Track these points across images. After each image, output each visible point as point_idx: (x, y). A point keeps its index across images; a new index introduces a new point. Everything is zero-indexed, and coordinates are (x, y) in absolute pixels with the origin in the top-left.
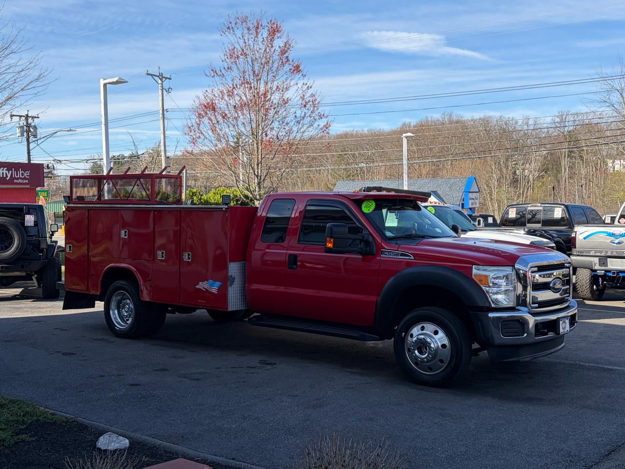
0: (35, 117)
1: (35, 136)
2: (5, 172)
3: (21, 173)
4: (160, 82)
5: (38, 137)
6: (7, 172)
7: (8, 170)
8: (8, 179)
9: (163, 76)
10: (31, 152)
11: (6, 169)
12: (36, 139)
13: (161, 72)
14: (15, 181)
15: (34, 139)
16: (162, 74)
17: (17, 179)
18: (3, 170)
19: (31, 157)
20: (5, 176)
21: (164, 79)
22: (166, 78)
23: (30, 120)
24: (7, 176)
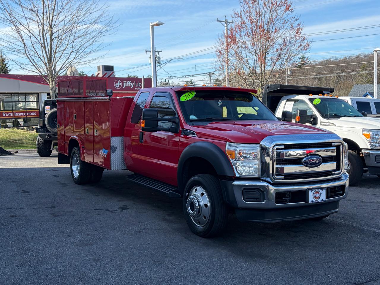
0: (160, 52)
1: (159, 63)
2: (130, 83)
3: (139, 84)
4: (226, 25)
5: (161, 63)
6: (131, 83)
7: (132, 82)
8: (132, 87)
9: (228, 21)
10: (157, 72)
11: (130, 81)
12: (160, 64)
13: (226, 19)
14: (136, 89)
15: (159, 65)
16: (227, 20)
17: (137, 87)
18: (129, 82)
19: (157, 75)
20: (130, 86)
21: (228, 23)
22: (230, 23)
23: (157, 53)
24: (131, 86)
